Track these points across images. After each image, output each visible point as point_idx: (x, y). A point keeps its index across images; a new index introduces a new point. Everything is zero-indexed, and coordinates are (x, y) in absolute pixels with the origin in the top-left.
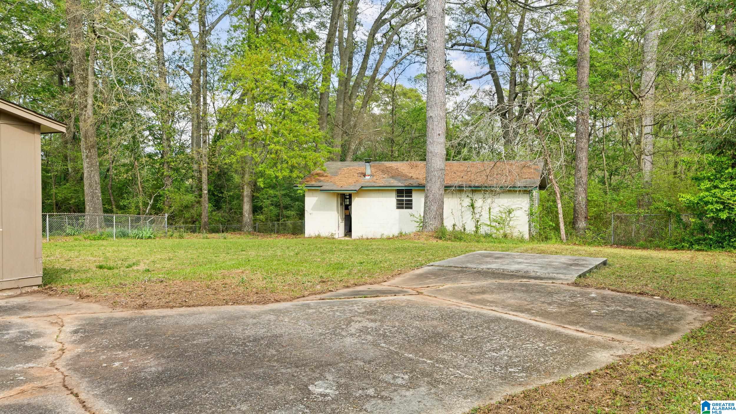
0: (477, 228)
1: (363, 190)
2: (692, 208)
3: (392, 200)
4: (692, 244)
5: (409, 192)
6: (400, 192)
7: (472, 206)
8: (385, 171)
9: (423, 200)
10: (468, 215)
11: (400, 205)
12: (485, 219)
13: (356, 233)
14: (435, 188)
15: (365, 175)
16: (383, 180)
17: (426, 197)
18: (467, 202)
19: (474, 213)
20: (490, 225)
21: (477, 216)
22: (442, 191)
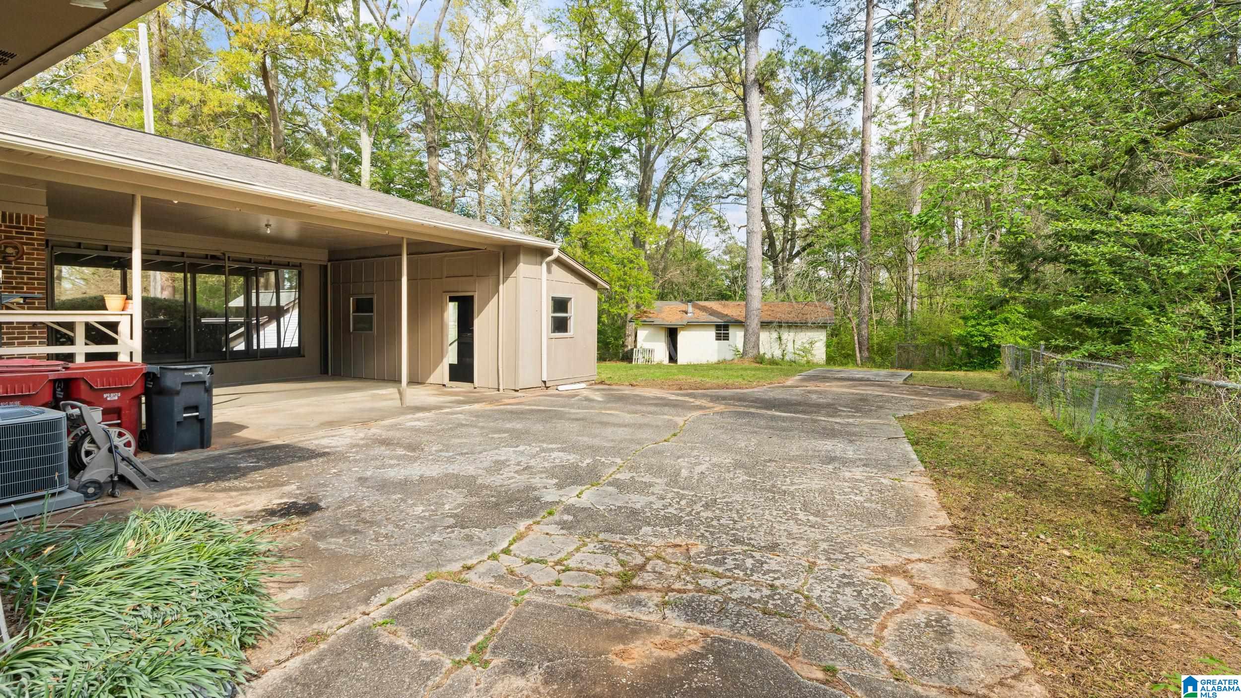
0: (783, 355)
1: (690, 325)
2: (961, 340)
3: (712, 333)
4: (961, 367)
5: (726, 327)
6: (718, 327)
7: (780, 338)
8: (704, 309)
9: (742, 333)
10: (776, 345)
11: (718, 338)
12: (790, 348)
13: (682, 359)
14: (754, 323)
15: (686, 313)
16: (704, 317)
17: (746, 331)
18: (775, 335)
19: (781, 344)
20: (795, 353)
21: (784, 346)
22: (759, 326)
